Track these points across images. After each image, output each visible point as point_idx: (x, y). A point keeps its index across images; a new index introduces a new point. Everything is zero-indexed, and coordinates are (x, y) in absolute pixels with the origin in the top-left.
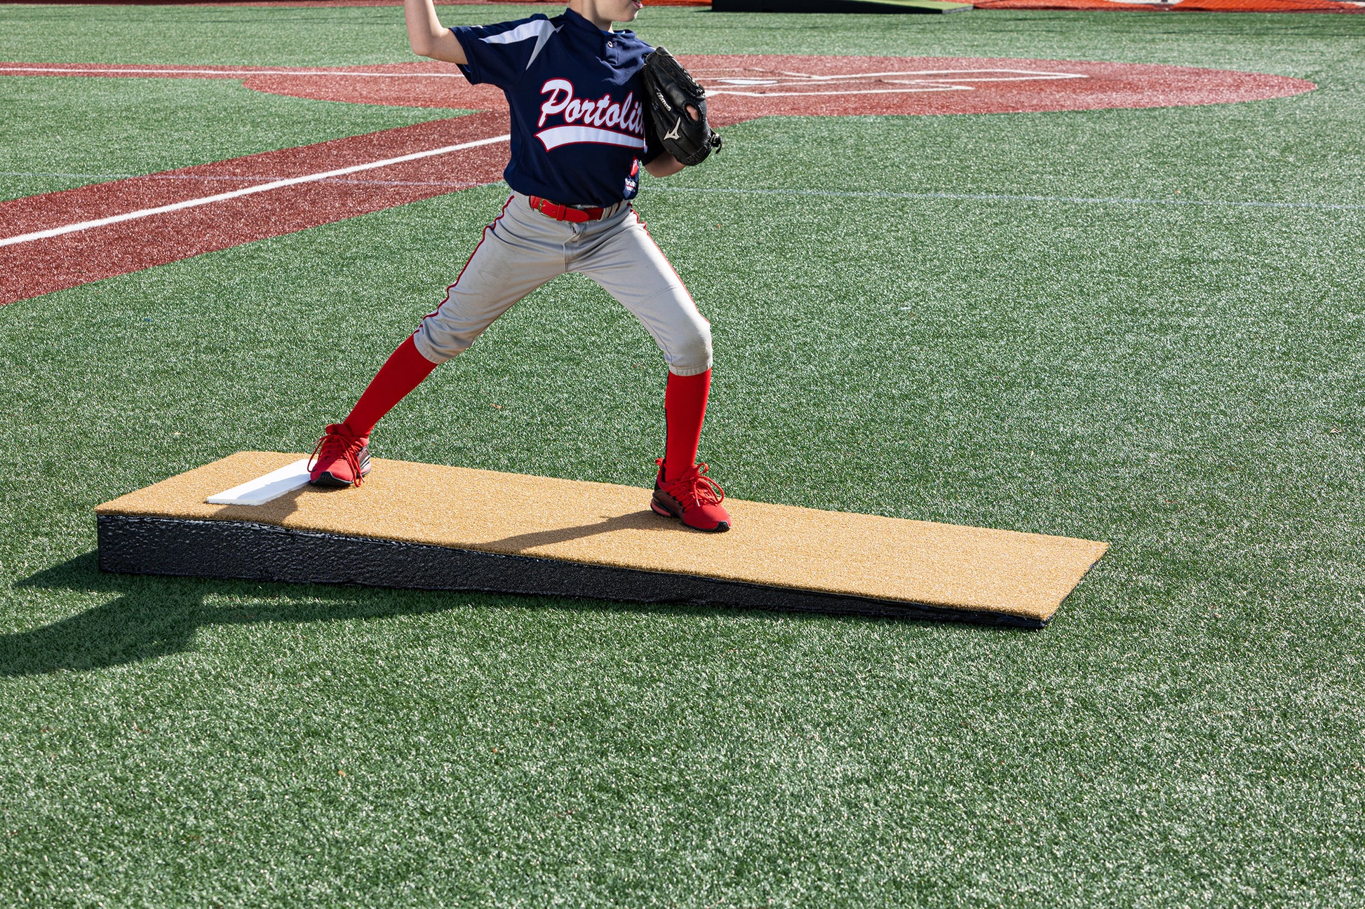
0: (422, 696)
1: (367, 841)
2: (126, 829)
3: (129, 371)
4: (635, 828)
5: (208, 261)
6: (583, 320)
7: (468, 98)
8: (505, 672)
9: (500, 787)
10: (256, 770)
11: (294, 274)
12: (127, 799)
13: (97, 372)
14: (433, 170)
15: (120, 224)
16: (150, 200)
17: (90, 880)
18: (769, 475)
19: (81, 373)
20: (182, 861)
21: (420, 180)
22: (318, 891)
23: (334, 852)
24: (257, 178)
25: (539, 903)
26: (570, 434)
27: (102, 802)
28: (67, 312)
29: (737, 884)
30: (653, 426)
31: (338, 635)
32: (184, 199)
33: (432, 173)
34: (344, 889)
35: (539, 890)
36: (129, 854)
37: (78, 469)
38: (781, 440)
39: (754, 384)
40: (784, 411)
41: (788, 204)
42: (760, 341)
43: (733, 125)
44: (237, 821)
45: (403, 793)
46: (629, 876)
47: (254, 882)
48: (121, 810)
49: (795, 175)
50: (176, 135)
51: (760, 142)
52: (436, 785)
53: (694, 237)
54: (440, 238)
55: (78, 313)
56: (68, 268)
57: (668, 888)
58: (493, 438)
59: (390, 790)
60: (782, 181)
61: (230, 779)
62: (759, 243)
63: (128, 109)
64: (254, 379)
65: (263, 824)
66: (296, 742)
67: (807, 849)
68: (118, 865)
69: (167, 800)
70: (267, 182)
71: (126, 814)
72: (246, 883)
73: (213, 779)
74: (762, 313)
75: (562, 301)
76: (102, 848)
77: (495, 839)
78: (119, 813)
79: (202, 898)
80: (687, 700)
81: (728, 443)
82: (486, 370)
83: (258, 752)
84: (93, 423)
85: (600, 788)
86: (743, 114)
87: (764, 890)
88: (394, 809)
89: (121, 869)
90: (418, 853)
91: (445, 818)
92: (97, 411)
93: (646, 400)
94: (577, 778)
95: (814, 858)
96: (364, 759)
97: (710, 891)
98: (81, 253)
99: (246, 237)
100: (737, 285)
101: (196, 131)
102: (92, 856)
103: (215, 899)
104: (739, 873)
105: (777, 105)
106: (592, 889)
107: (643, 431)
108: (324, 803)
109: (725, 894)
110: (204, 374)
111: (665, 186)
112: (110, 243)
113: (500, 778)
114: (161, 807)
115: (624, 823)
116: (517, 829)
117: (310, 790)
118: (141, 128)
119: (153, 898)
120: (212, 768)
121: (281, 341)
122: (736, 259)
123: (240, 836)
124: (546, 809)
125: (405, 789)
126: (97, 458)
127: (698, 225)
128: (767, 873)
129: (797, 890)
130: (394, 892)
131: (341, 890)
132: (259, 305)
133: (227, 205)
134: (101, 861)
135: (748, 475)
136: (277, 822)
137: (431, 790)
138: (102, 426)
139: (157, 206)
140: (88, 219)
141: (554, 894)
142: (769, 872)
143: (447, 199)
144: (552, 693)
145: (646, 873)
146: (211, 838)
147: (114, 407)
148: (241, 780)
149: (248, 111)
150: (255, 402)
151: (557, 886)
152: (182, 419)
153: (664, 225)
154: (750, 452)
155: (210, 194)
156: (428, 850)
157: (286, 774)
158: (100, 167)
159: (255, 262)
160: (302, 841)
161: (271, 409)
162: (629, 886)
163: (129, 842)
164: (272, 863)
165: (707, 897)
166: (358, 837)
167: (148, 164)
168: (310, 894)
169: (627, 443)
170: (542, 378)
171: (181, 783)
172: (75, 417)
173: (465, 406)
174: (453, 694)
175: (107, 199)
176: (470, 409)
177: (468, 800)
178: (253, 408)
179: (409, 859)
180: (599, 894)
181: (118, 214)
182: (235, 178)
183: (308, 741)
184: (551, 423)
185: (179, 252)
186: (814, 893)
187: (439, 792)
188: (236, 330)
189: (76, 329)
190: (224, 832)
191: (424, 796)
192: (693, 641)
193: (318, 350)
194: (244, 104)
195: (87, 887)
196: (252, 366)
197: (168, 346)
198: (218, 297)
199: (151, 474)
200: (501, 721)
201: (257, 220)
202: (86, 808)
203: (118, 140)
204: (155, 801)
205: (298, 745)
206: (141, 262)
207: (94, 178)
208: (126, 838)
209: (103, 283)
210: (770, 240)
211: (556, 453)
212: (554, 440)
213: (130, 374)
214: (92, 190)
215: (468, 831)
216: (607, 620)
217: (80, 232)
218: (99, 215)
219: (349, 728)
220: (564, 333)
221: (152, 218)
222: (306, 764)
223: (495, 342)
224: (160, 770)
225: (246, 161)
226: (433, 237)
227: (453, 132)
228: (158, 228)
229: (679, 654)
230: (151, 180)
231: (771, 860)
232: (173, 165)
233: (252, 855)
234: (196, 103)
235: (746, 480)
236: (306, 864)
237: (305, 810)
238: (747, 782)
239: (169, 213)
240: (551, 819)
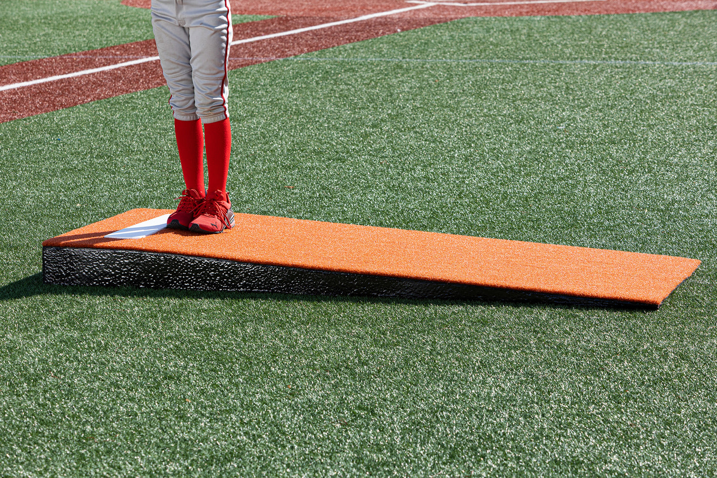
0: (241, 355)
1: (205, 440)
2: (46, 434)
3: (46, 169)
4: (383, 431)
5: (98, 105)
6: (348, 136)
7: (270, 9)
8: (296, 341)
9: (293, 408)
10: (132, 399)
11: (155, 112)
12: (46, 416)
13: (26, 170)
14: (246, 51)
15: (40, 84)
16: (60, 70)
17: (22, 463)
18: (471, 225)
19: (15, 171)
20: (83, 452)
21: (238, 57)
22: (173, 469)
23: (183, 446)
24: (131, 57)
25: (319, 475)
26: (338, 203)
27: (30, 418)
28: (6, 136)
29: (451, 463)
30: (394, 197)
31: (185, 320)
32: (82, 69)
33: (246, 53)
34: (190, 468)
35: (319, 468)
36: (48, 448)
37: (13, 226)
38: (479, 205)
39: (460, 173)
40: (481, 188)
41: (483, 68)
42: (465, 147)
43: (446, 22)
44: (120, 428)
45: (229, 412)
46: (379, 459)
47: (131, 464)
48: (42, 422)
49: (487, 51)
50: (77, 33)
51: (464, 32)
52: (250, 407)
53: (420, 88)
54: (252, 90)
55: (13, 136)
56: (7, 110)
57: (405, 466)
58: (287, 205)
59: (220, 410)
60: (478, 54)
61: (114, 404)
62: (464, 91)
63: (46, 18)
64: (129, 173)
65: (135, 430)
66: (157, 382)
67: (497, 442)
68: (40, 455)
69: (74, 416)
70: (137, 59)
71: (46, 425)
72: (125, 464)
73: (103, 404)
74: (466, 131)
75: (333, 125)
76: (30, 445)
77: (290, 438)
78: (42, 425)
79: (96, 473)
80: (417, 357)
81: (444, 207)
82: (283, 166)
83: (133, 388)
84: (23, 200)
85: (359, 408)
86: (453, 16)
87: (469, 467)
88: (222, 421)
89: (42, 456)
90: (239, 446)
91: (257, 426)
92: (26, 193)
93: (389, 182)
94: (344, 402)
95: (502, 448)
96: (203, 392)
97: (433, 467)
98: (15, 101)
99: (124, 91)
100: (449, 115)
101: (90, 30)
102: (24, 449)
103: (105, 473)
104: (452, 457)
105: (475, 10)
106: (354, 466)
107: (386, 201)
108: (177, 418)
109: (443, 469)
110: (96, 170)
111: (401, 59)
112: (34, 96)
113: (293, 403)
114: (69, 421)
115: (375, 429)
116: (305, 432)
117: (167, 410)
118: (54, 29)
119: (64, 473)
120: (102, 398)
121: (147, 151)
122: (448, 100)
123: (121, 437)
124: (323, 420)
125: (230, 409)
126: (26, 220)
127: (423, 81)
128: (471, 457)
129: (491, 466)
130: (223, 469)
131: (188, 468)
132: (132, 130)
133: (111, 73)
134: (30, 452)
135: (457, 226)
136: (145, 429)
137: (247, 410)
138: (30, 202)
139: (64, 73)
140: (20, 81)
141: (329, 469)
142: (472, 456)
143: (256, 68)
144: (327, 353)
145: (390, 457)
146: (101, 438)
147: (37, 190)
148: (121, 405)
149: (125, 18)
150: (130, 186)
151: (331, 465)
152: (82, 196)
153: (400, 81)
154: (458, 212)
155: (99, 67)
156: (245, 444)
157: (151, 402)
158: (27, 52)
159: (129, 105)
160: (162, 440)
161: (140, 190)
162: (379, 464)
163: (48, 441)
164: (142, 452)
165: (431, 470)
166: (199, 437)
167: (59, 50)
168: (167, 471)
169: (376, 207)
170: (320, 170)
171: (82, 407)
172: (11, 196)
173: (268, 187)
174: (262, 354)
175: (32, 70)
176: (272, 189)
177: (272, 415)
178: (128, 190)
179: (233, 450)
180: (359, 469)
181: (39, 78)
182: (116, 57)
183: (165, 382)
184: (326, 197)
185: (79, 100)
186: (502, 468)
187: (252, 410)
188: (117, 145)
189: (12, 146)
190: (111, 435)
191: (243, 414)
192: (421, 322)
193: (171, 156)
194: (122, 14)
195: (21, 467)
196: (127, 165)
197: (72, 154)
198: (105, 126)
199: (62, 228)
200: (294, 370)
201: (130, 81)
202: (20, 422)
203: (39, 36)
204: (65, 417)
205: (159, 384)
206: (54, 106)
207: (23, 58)
208: (46, 438)
209: (29, 119)
210: (471, 89)
211: (329, 214)
212: (328, 207)
213: (47, 171)
214: (22, 65)
215: (272, 433)
216: (364, 310)
217: (14, 89)
218: (26, 79)
219: (193, 374)
220: (334, 144)
221: (61, 81)
222: (164, 395)
223: (288, 150)
224: (68, 399)
225: (123, 47)
226: (247, 89)
227: (260, 29)
228: (65, 87)
229: (411, 330)
230: (60, 59)
231: (474, 449)
232: (75, 50)
233: (129, 448)
234: (90, 14)
235: (455, 228)
236: (165, 453)
237: (164, 422)
238: (457, 403)
239: (73, 78)
240: (327, 426)
